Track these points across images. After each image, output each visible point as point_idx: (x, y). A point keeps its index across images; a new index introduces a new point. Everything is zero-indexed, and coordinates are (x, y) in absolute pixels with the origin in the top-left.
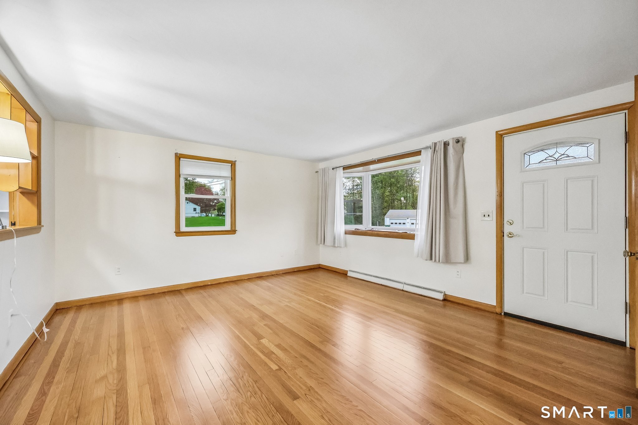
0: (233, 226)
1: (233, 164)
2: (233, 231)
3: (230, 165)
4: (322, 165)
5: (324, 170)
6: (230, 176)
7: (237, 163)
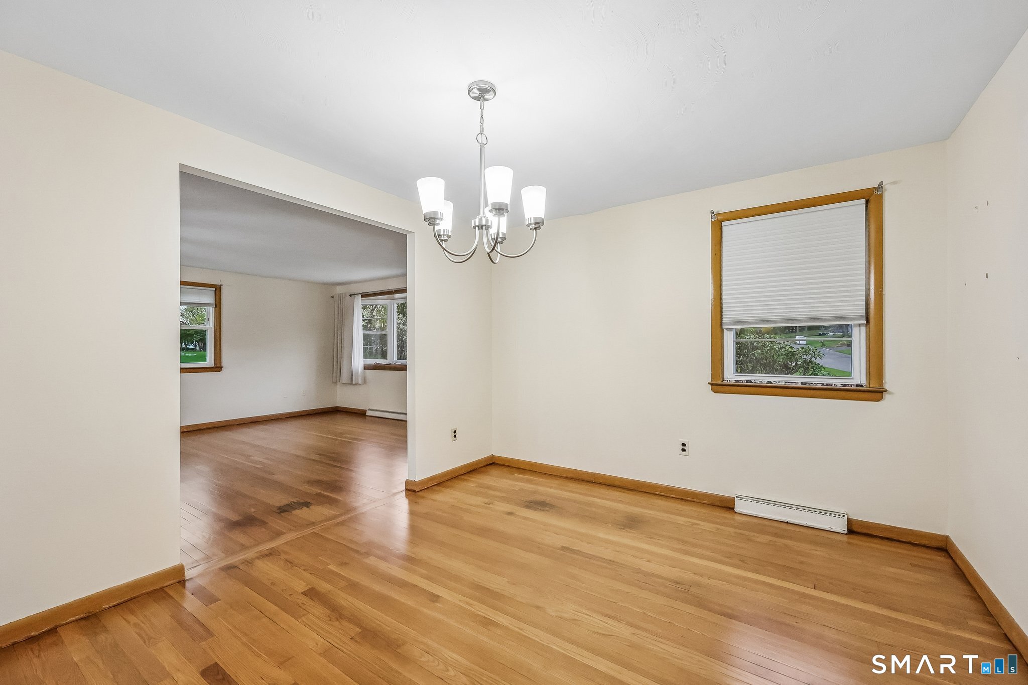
0: (218, 362)
1: (218, 290)
2: (218, 368)
3: (214, 289)
4: (339, 290)
5: (340, 296)
6: (214, 303)
7: (223, 288)
